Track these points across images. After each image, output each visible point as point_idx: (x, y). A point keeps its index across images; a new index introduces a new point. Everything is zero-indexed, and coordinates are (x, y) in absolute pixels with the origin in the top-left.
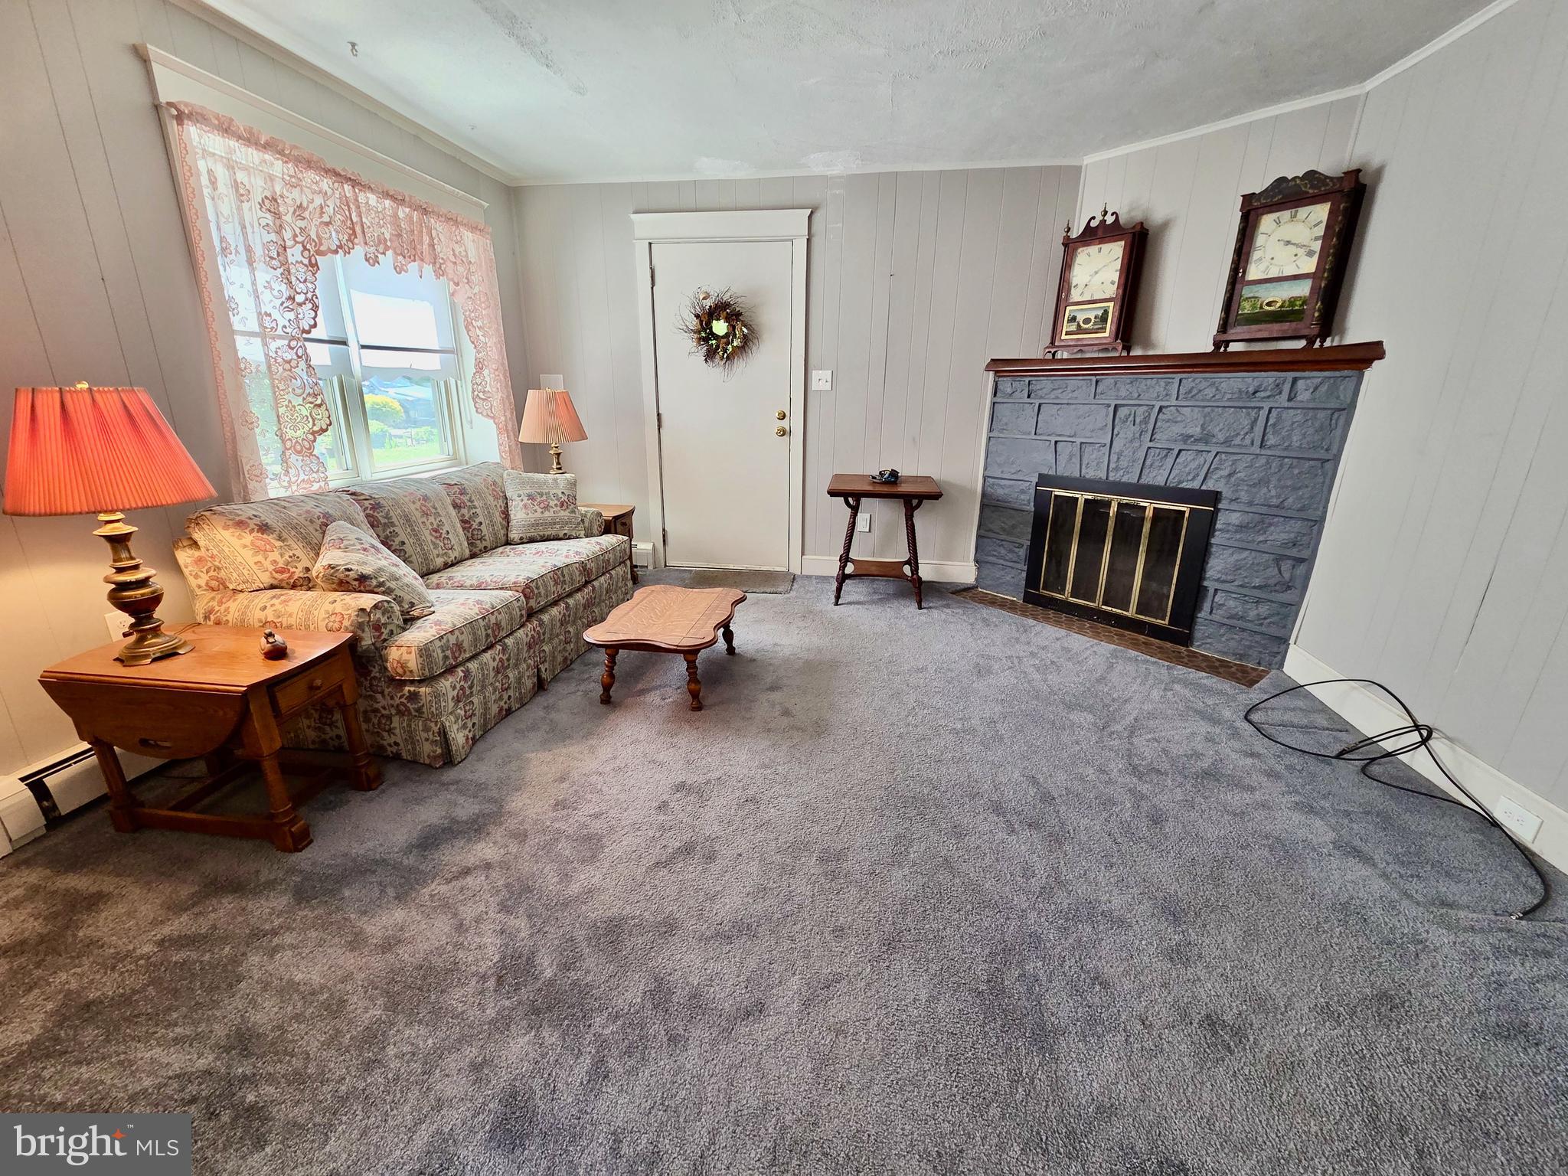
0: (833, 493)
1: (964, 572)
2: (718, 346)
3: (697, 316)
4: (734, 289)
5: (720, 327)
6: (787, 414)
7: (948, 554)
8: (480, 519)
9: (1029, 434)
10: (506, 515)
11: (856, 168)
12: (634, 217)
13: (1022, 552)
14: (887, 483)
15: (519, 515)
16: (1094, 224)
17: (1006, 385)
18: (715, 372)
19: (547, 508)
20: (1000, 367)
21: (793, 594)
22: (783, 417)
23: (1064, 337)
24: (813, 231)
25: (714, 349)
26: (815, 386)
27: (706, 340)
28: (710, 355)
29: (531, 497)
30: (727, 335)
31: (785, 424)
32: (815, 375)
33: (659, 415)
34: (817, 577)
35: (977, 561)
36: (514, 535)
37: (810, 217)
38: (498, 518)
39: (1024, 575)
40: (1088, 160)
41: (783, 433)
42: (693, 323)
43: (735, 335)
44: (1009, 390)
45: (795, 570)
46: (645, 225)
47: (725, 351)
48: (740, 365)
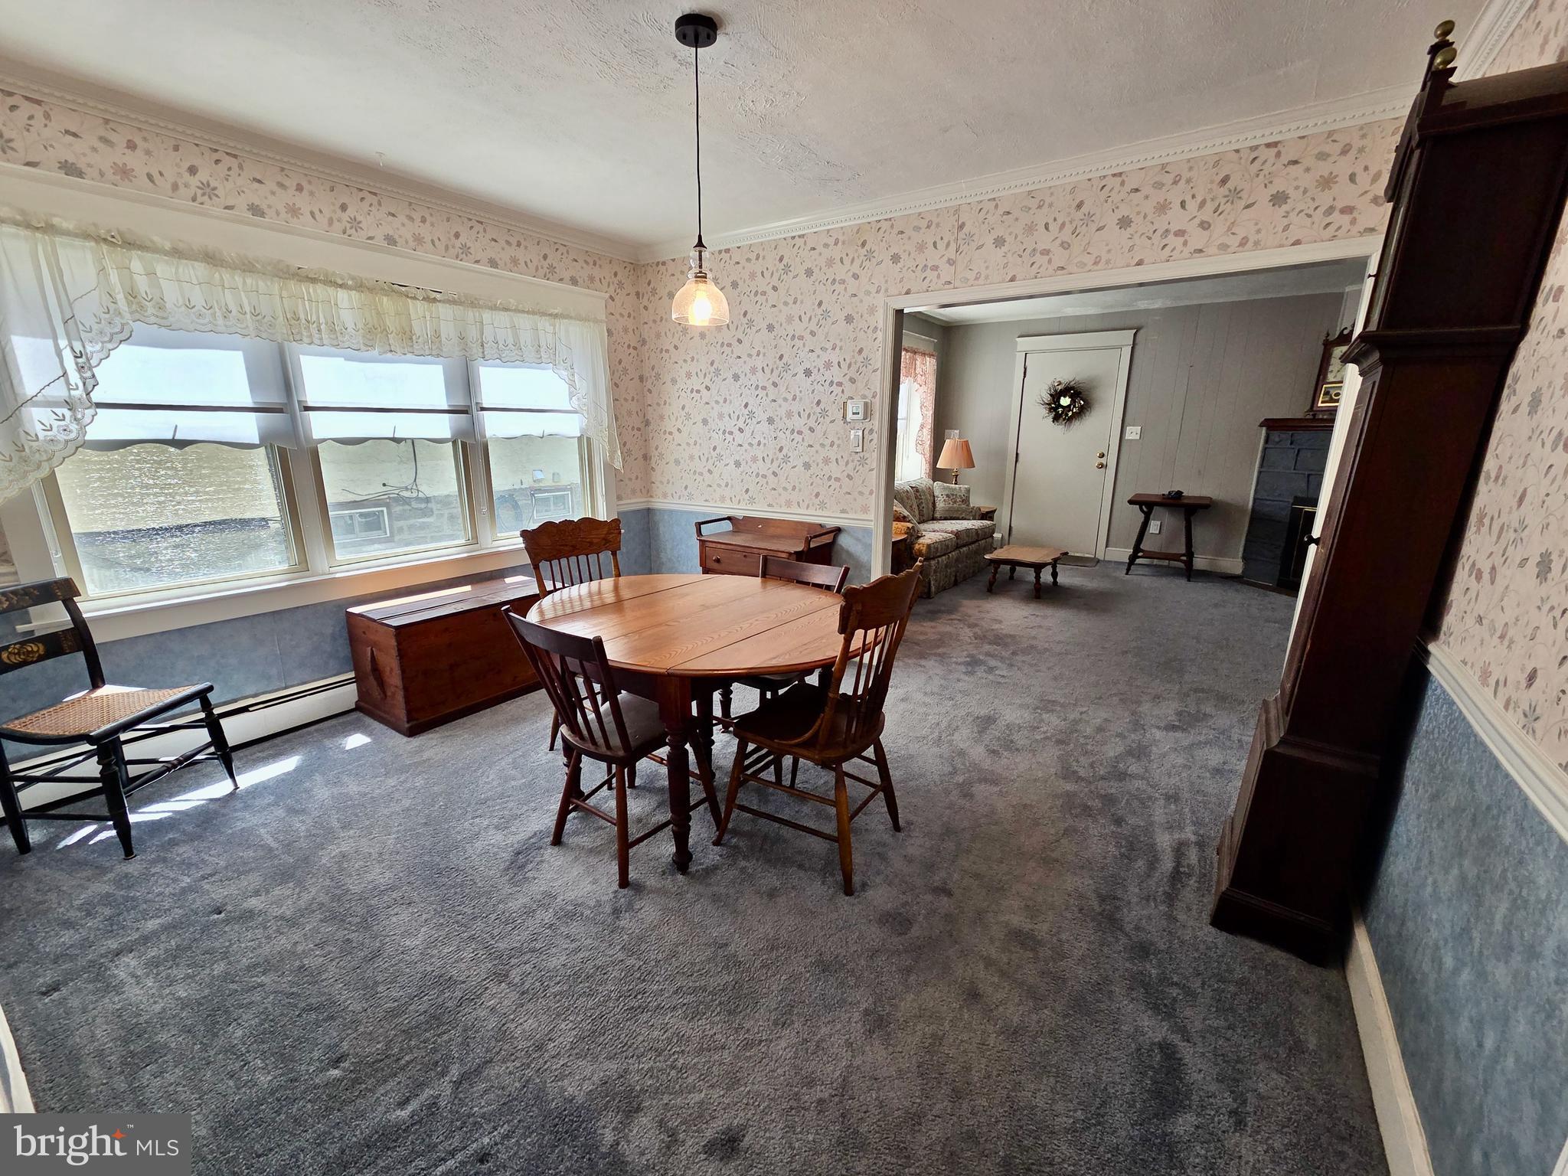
0: (1131, 502)
1: (1234, 564)
2: (1063, 412)
3: (1051, 395)
4: (1077, 379)
5: (1065, 401)
6: (1106, 454)
7: (1221, 551)
8: (924, 505)
9: (1289, 469)
10: (934, 504)
11: (1169, 304)
12: (1018, 339)
13: (1279, 552)
14: (1173, 498)
15: (941, 505)
16: (1345, 332)
17: (1276, 436)
18: (1059, 429)
19: (955, 502)
20: (1271, 425)
21: (1097, 568)
22: (1102, 456)
23: (1320, 405)
24: (1137, 341)
25: (1058, 414)
26: (1128, 436)
27: (1055, 409)
28: (1056, 419)
29: (947, 496)
30: (1069, 406)
31: (1103, 461)
32: (1128, 429)
33: (1017, 454)
34: (1115, 562)
35: (1244, 558)
36: (937, 515)
37: (1135, 334)
38: (930, 506)
39: (1279, 567)
40: (1348, 289)
41: (1102, 466)
42: (1047, 398)
43: (1074, 406)
44: (1277, 439)
45: (1100, 556)
46: (1024, 344)
47: (1066, 415)
48: (1076, 425)
